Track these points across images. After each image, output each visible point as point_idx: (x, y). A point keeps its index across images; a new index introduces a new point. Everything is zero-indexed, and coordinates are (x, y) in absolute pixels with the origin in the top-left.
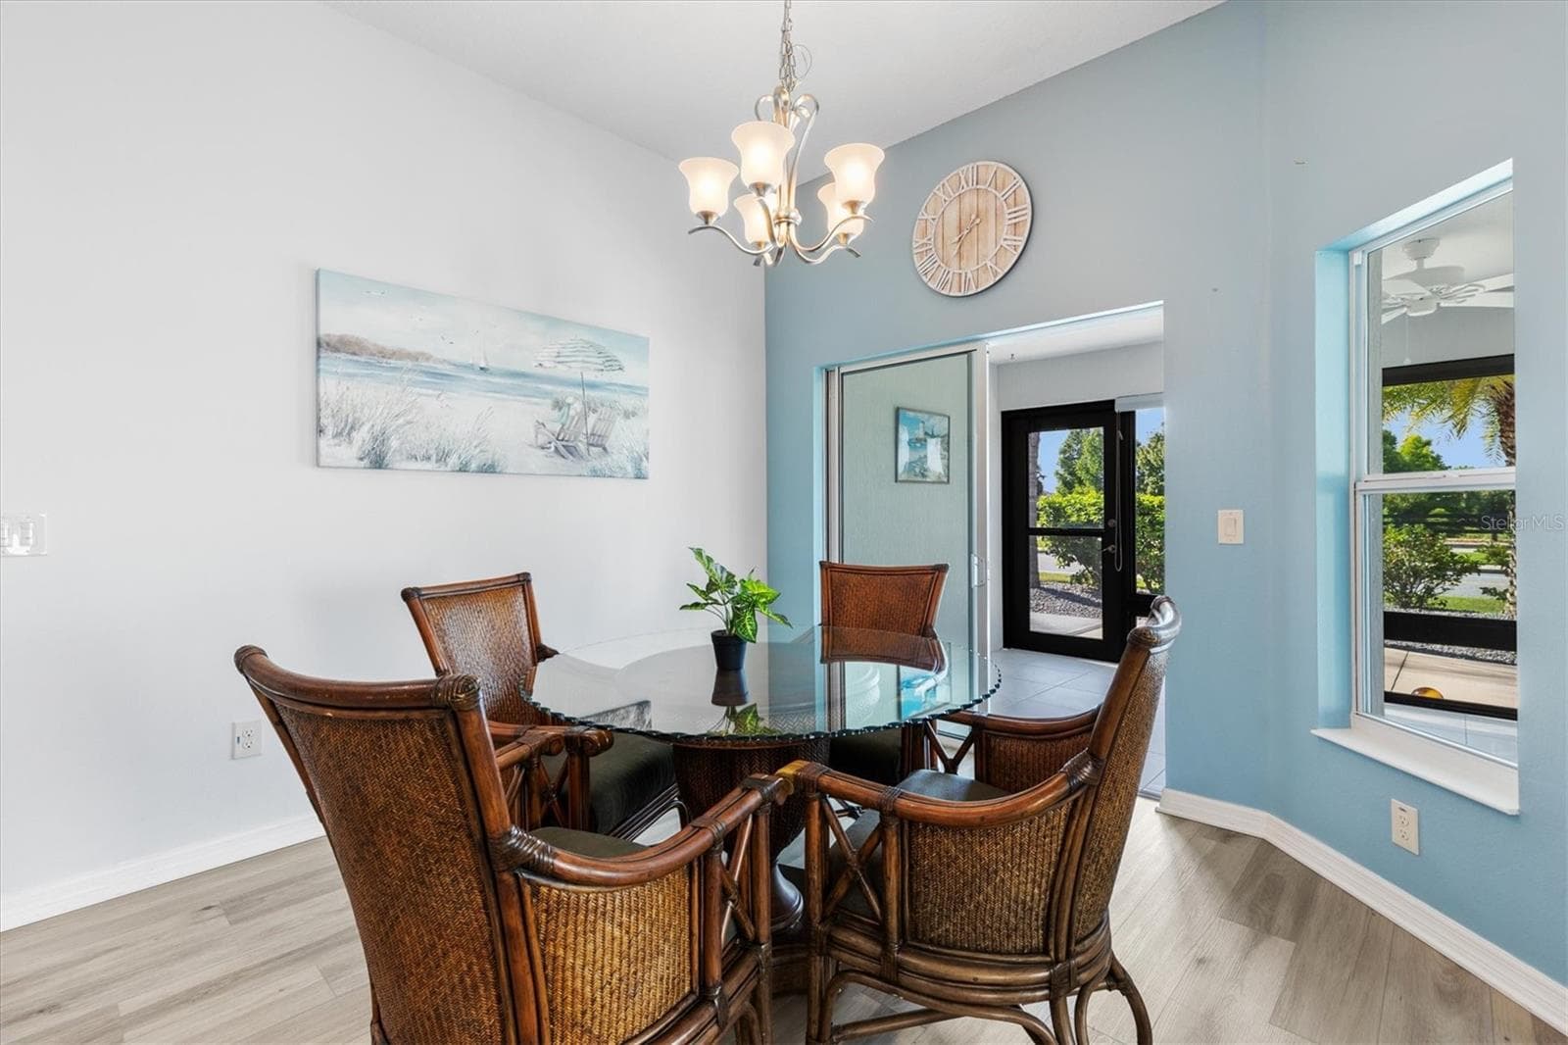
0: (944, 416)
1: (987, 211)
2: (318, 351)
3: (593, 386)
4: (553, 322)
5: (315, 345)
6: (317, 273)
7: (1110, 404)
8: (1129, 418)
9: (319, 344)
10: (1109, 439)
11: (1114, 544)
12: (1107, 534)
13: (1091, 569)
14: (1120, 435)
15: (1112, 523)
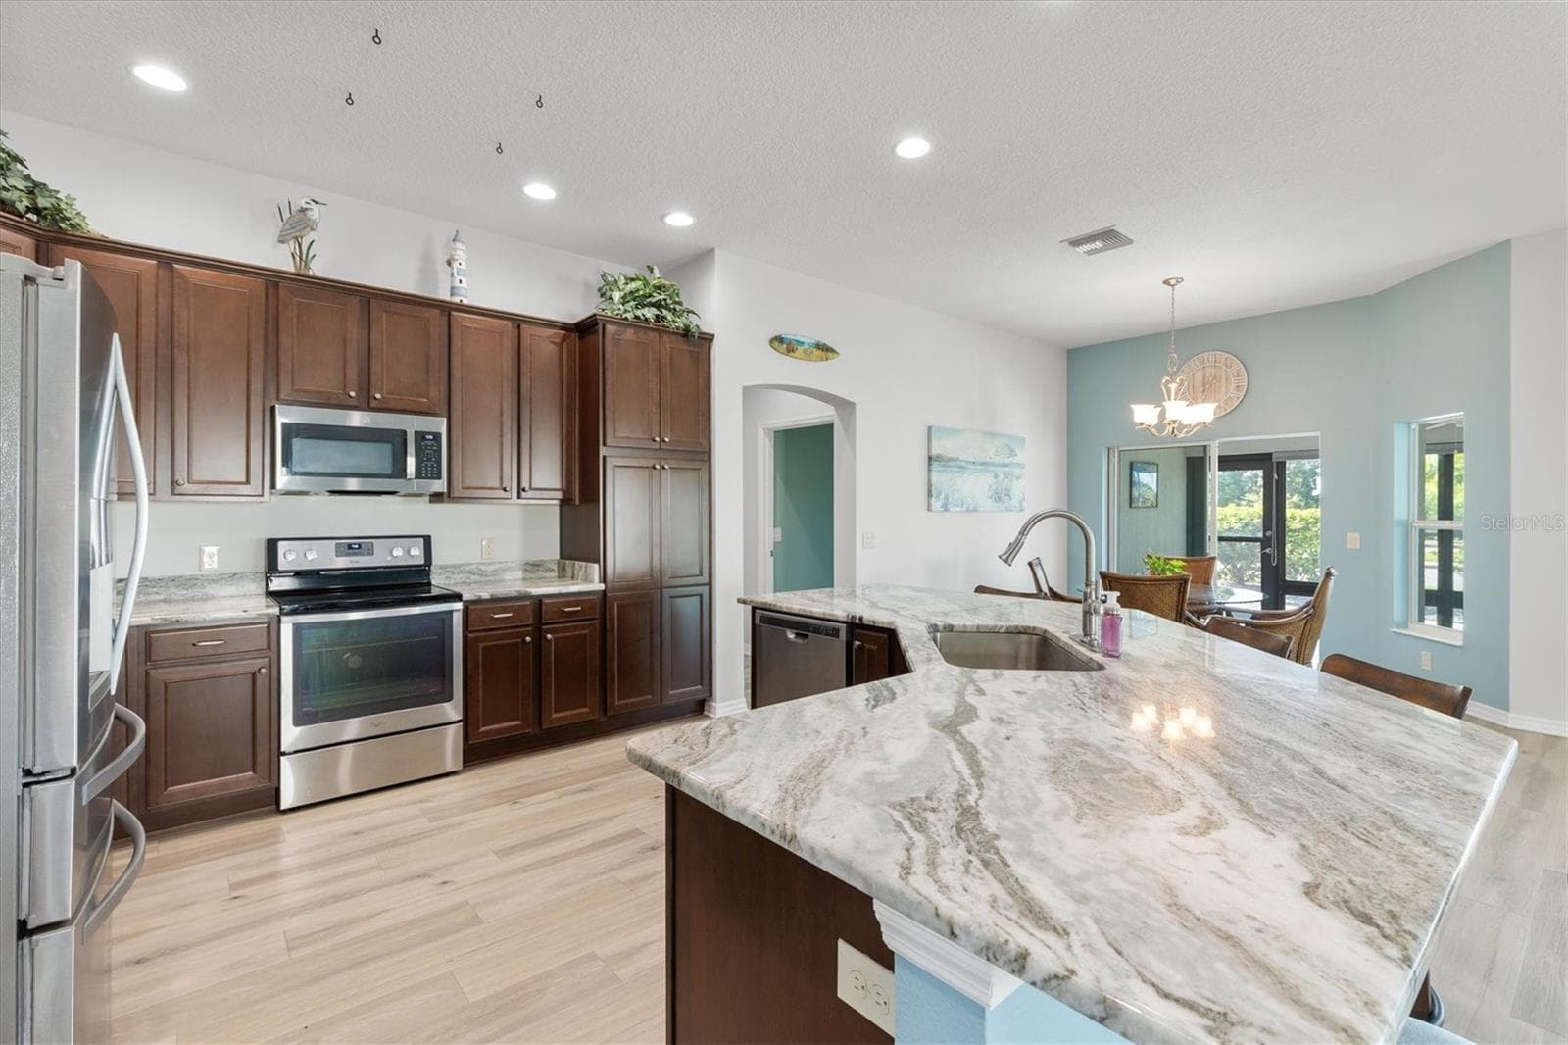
0: (1154, 464)
1: (1221, 377)
2: (930, 464)
3: (1006, 465)
4: (994, 435)
5: (927, 459)
6: (930, 429)
7: (1269, 455)
8: (1281, 466)
9: (930, 458)
10: (1267, 479)
11: (1270, 547)
12: (1265, 542)
13: (1229, 566)
14: (1276, 476)
15: (1268, 534)
